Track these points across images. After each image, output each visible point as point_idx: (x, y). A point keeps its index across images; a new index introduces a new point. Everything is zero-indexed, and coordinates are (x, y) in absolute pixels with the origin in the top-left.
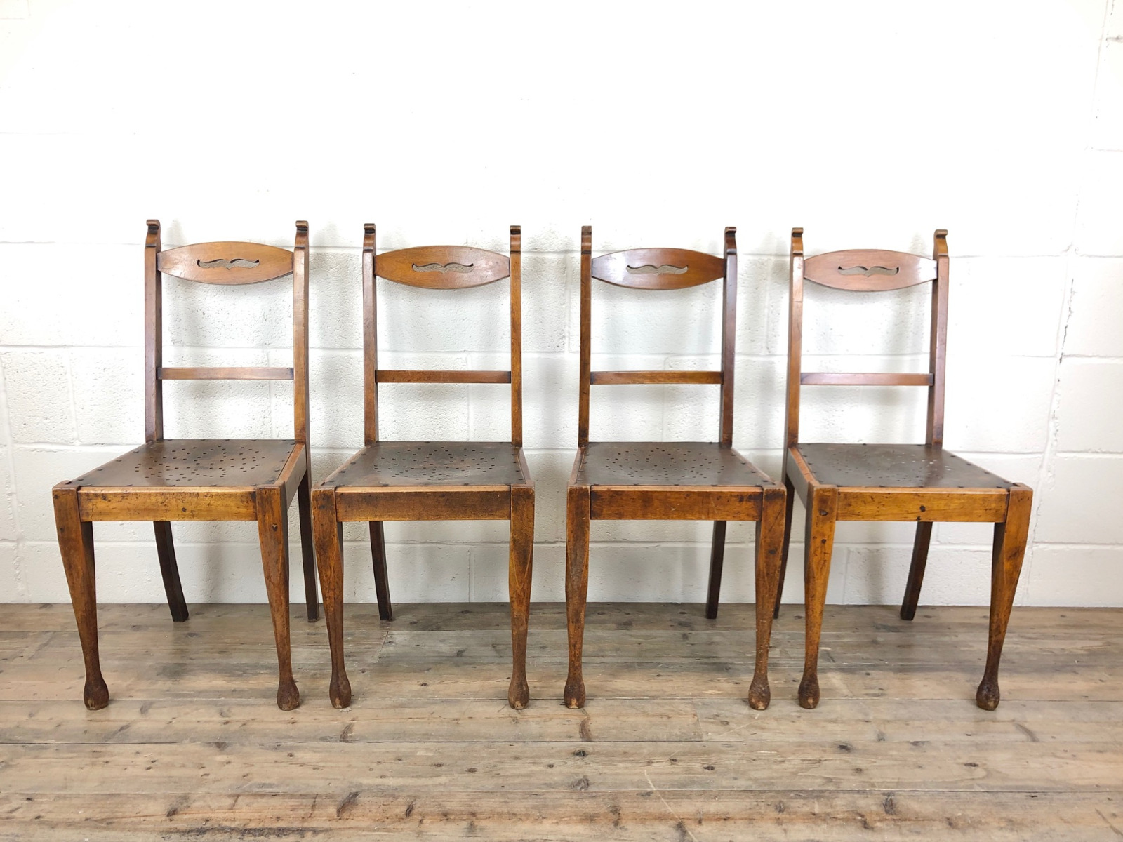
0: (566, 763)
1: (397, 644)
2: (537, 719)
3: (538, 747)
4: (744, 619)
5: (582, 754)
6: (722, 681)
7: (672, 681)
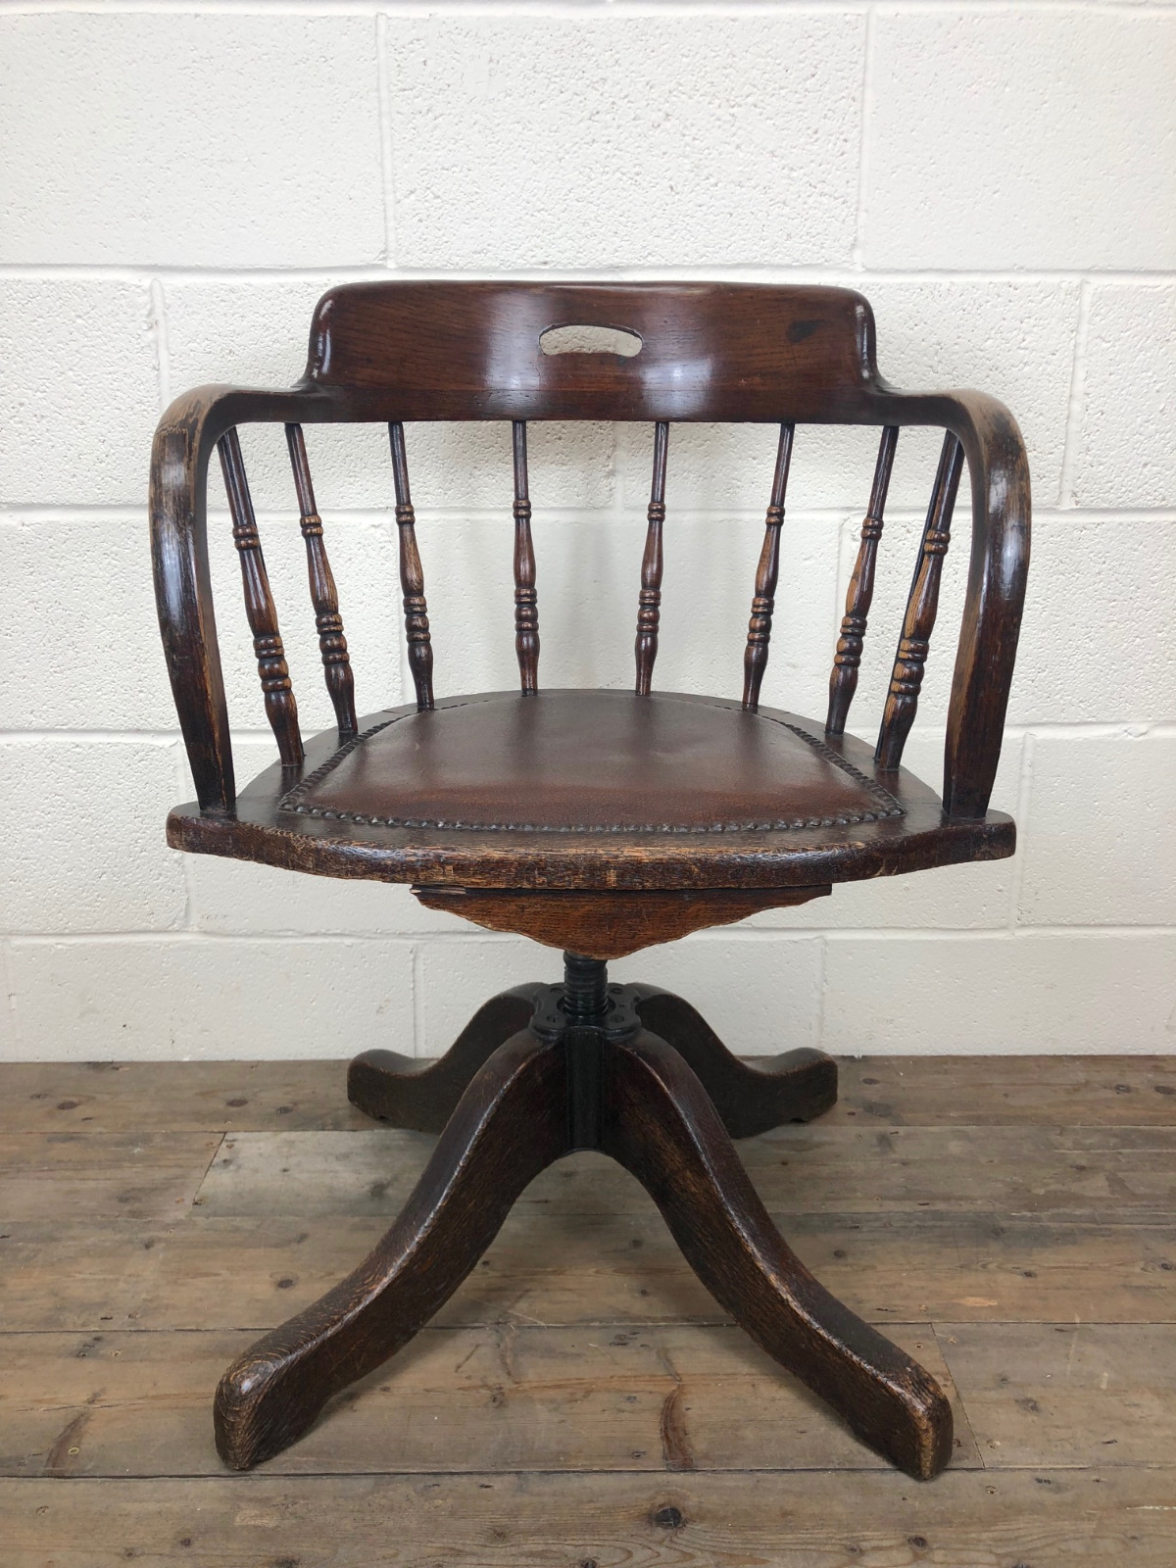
0: (630, 1554)
1: (239, 1167)
2: (552, 1393)
3: (554, 1495)
4: (1006, 1095)
5: (670, 1517)
6: (991, 1266)
7: (873, 1268)
